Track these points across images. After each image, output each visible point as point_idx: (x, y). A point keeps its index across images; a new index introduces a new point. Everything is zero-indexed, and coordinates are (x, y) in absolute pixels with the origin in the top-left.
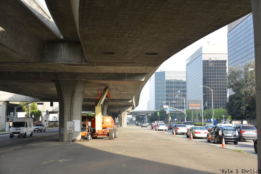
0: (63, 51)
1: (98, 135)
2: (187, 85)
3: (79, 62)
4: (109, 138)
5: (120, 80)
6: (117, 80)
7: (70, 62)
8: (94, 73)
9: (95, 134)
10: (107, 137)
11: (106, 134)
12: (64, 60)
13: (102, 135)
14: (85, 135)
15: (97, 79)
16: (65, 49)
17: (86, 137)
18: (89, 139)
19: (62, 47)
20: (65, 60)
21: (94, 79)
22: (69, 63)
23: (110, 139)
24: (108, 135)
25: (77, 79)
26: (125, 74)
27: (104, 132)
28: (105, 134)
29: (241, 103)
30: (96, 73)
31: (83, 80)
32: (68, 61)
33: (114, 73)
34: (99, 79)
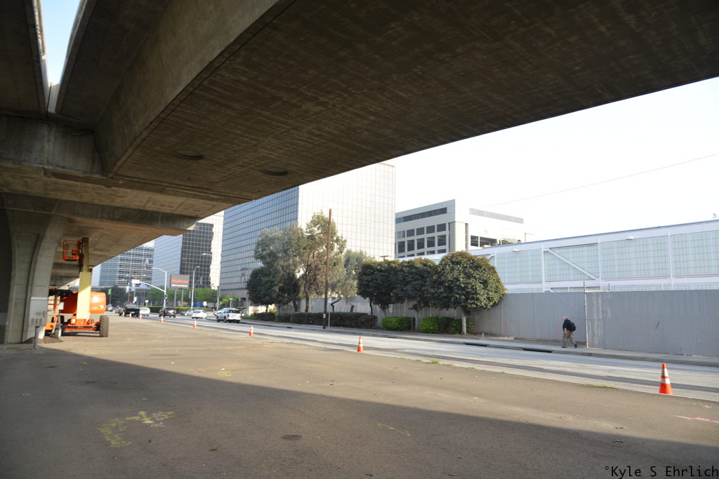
0: (48, 141)
1: (76, 328)
2: (155, 253)
3: (86, 172)
4: (98, 335)
5: (146, 224)
6: (140, 223)
7: (63, 167)
8: (92, 204)
10: (94, 331)
11: (93, 325)
12: (48, 162)
13: (85, 327)
14: (51, 329)
15: (97, 217)
16: (52, 138)
17: (53, 332)
19: (46, 133)
20: (50, 161)
21: (91, 217)
22: (61, 169)
23: (101, 336)
24: (98, 327)
25: (53, 213)
26: (158, 213)
27: (90, 322)
28: (91, 327)
29: (273, 282)
30: (98, 205)
31: (65, 216)
32: (58, 166)
33: (135, 210)
34: (102, 218)
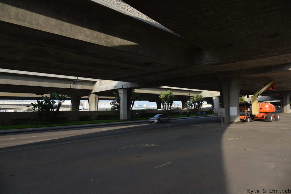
0: (207, 54)
3: (220, 61)
4: (267, 121)
5: (267, 72)
9: (255, 118)
13: (261, 118)
17: (245, 119)
18: (249, 121)
20: (208, 61)
24: (266, 118)
25: (231, 76)
27: (263, 116)
28: (264, 118)
30: (245, 69)
31: (236, 76)
